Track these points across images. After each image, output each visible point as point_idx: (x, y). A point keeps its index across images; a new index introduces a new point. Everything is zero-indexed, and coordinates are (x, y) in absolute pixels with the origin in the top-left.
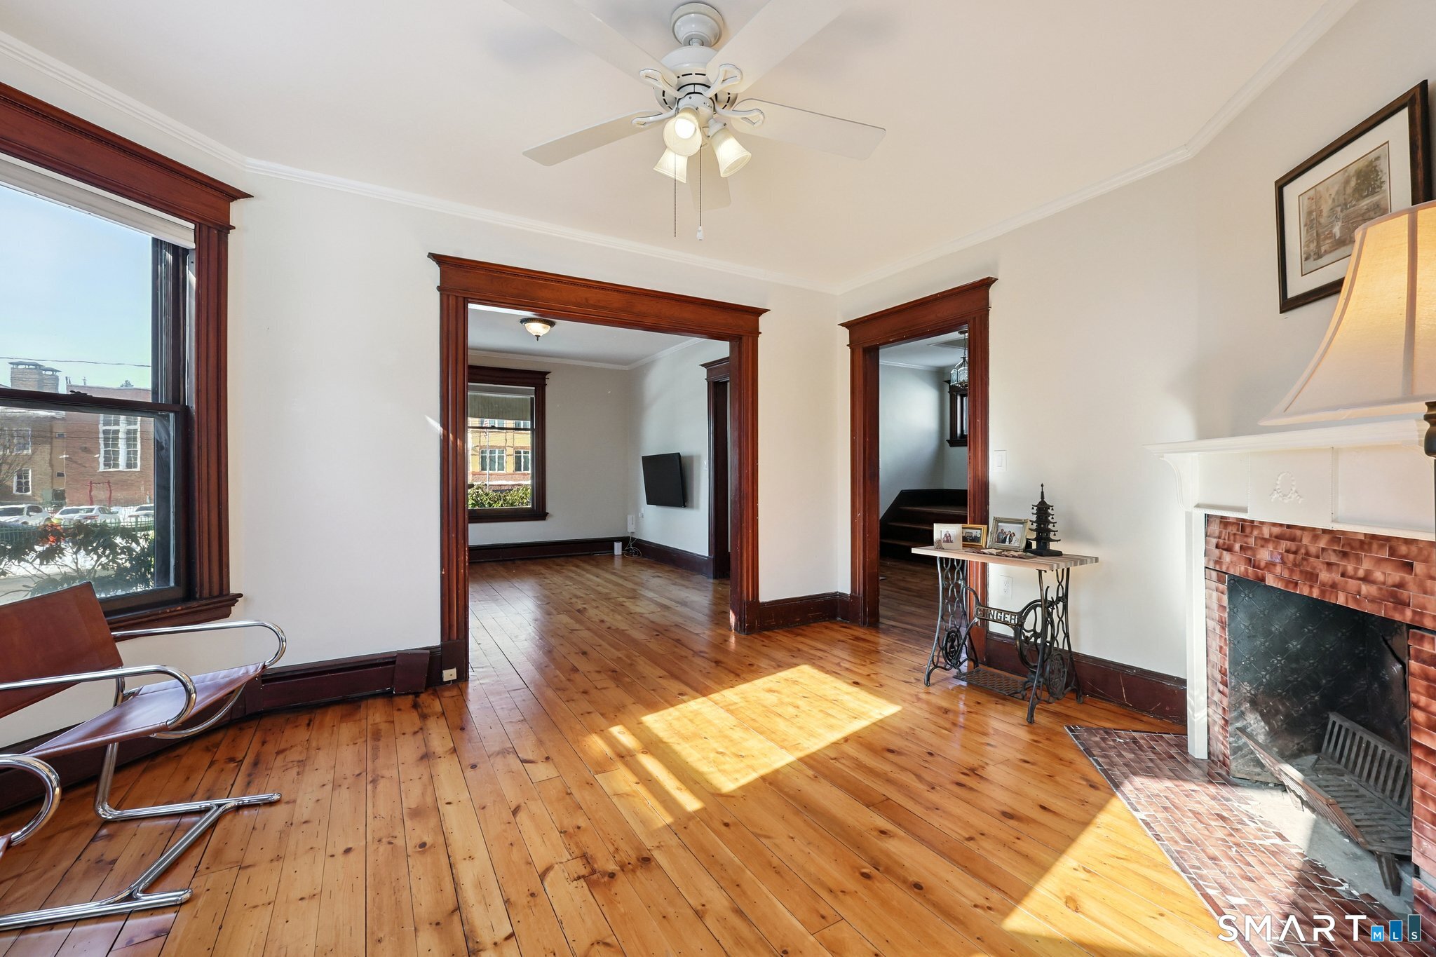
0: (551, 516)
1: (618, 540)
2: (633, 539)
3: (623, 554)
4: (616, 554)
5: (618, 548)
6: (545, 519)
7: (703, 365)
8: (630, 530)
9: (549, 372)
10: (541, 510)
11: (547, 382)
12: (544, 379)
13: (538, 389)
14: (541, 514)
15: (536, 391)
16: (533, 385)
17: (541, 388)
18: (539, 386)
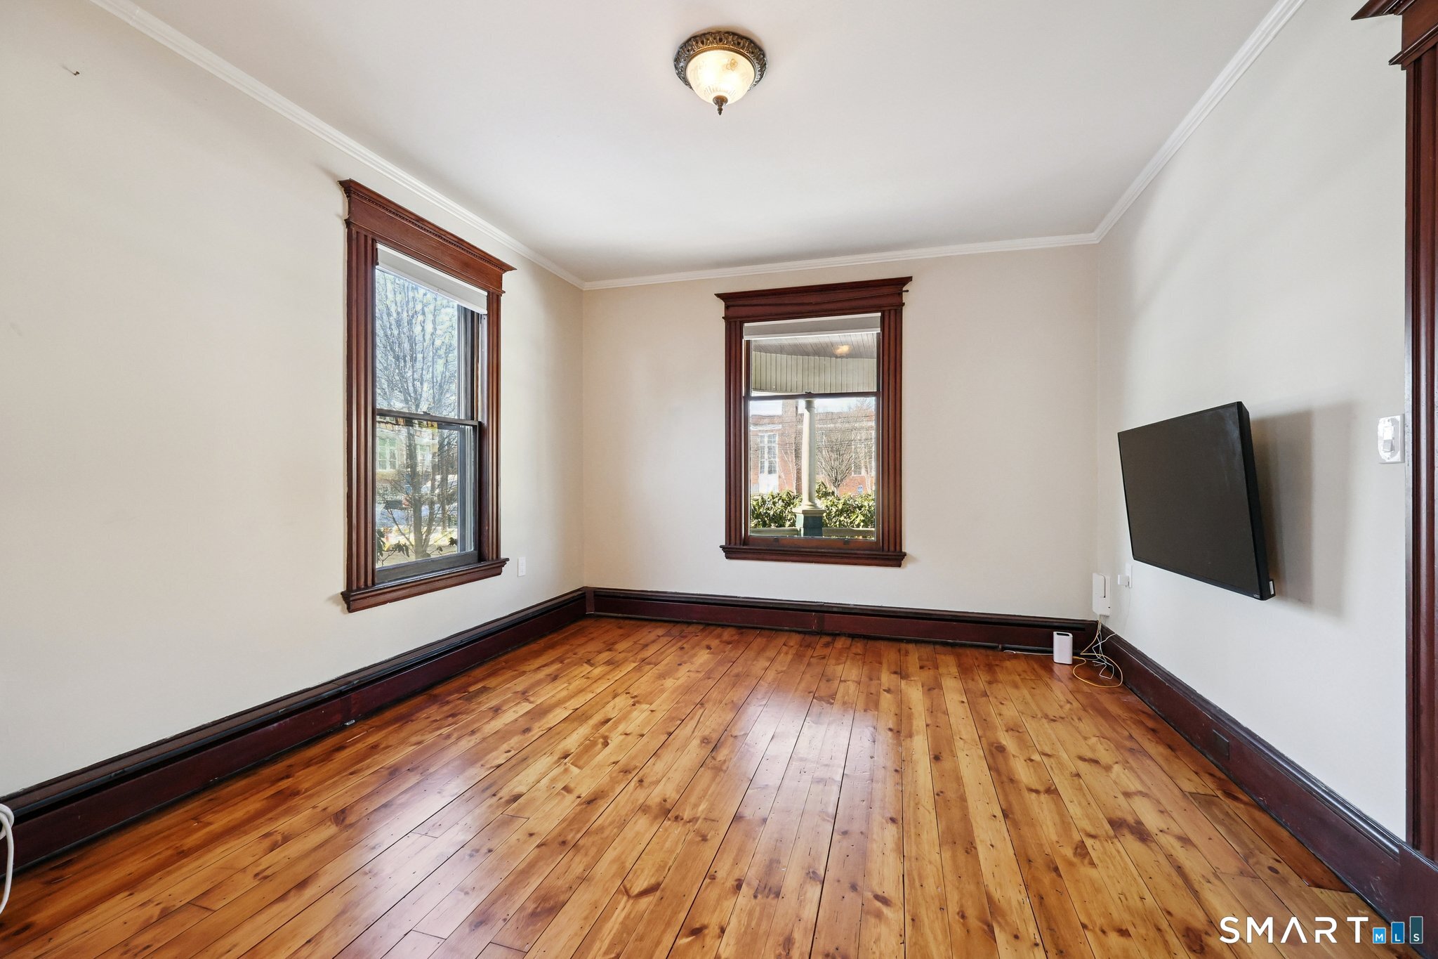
0: (914, 560)
1: (1064, 626)
2: (1106, 631)
3: (1075, 662)
4: (1056, 660)
5: (1062, 647)
6: (899, 566)
8: (1098, 610)
9: (909, 279)
10: (892, 548)
11: (906, 298)
12: (900, 295)
13: (886, 314)
14: (890, 554)
15: (883, 318)
16: (874, 309)
17: (892, 312)
18: (889, 308)
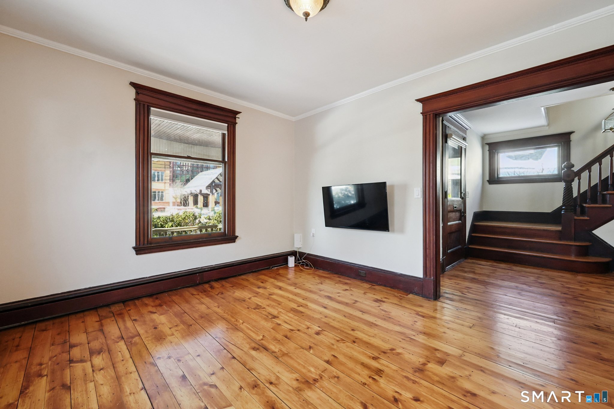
0: (241, 238)
2: (302, 253)
3: (296, 265)
4: (290, 266)
6: (235, 242)
7: (418, 100)
9: (240, 113)
10: (231, 234)
11: (238, 120)
12: (235, 118)
13: (230, 125)
14: (231, 237)
15: (228, 127)
16: (225, 122)
17: (232, 126)
18: (231, 123)
